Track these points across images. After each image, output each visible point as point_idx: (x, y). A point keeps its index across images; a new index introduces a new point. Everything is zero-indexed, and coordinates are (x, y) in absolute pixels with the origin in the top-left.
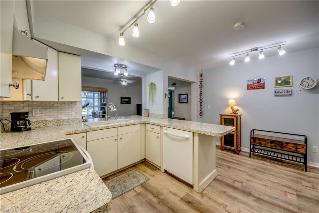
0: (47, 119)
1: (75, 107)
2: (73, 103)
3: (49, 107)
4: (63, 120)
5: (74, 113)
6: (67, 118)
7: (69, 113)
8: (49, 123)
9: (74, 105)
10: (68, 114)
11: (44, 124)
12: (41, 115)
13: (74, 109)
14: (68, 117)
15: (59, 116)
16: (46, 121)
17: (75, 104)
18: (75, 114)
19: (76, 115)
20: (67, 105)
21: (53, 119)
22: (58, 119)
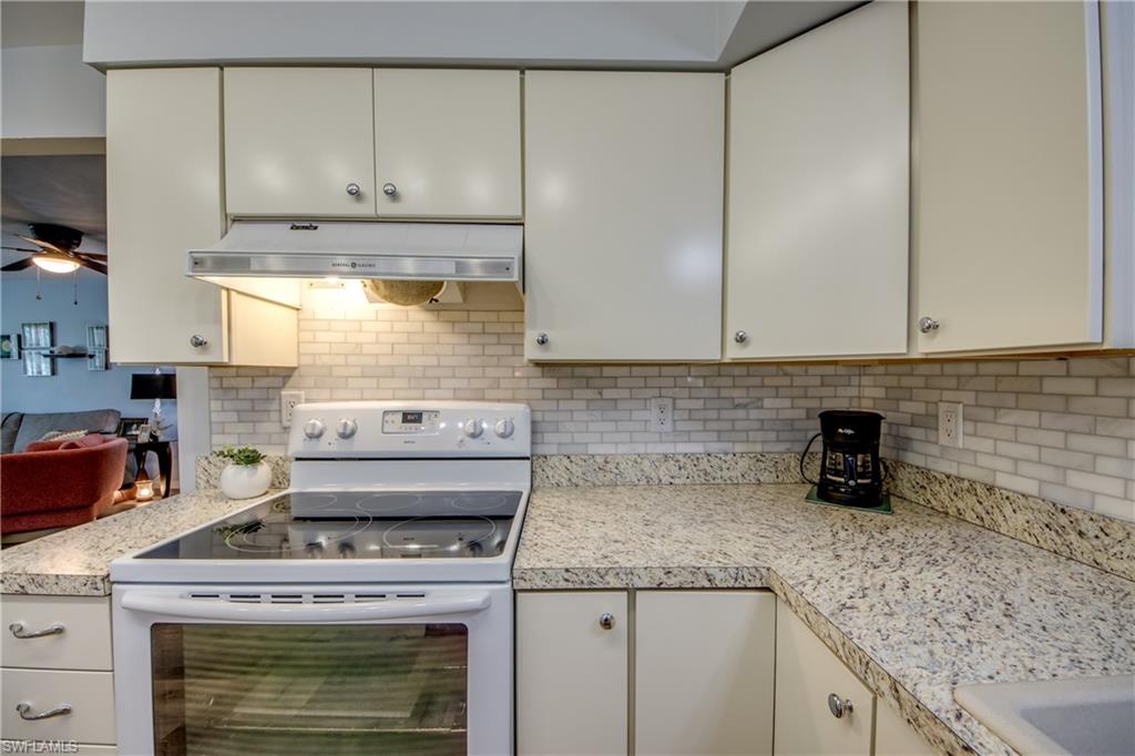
0: (1002, 480)
3: (1010, 400)
8: (1008, 510)
11: (979, 508)
12: (975, 444)
15: (1075, 479)
16: (990, 489)
21: (1030, 487)
22: (1061, 496)
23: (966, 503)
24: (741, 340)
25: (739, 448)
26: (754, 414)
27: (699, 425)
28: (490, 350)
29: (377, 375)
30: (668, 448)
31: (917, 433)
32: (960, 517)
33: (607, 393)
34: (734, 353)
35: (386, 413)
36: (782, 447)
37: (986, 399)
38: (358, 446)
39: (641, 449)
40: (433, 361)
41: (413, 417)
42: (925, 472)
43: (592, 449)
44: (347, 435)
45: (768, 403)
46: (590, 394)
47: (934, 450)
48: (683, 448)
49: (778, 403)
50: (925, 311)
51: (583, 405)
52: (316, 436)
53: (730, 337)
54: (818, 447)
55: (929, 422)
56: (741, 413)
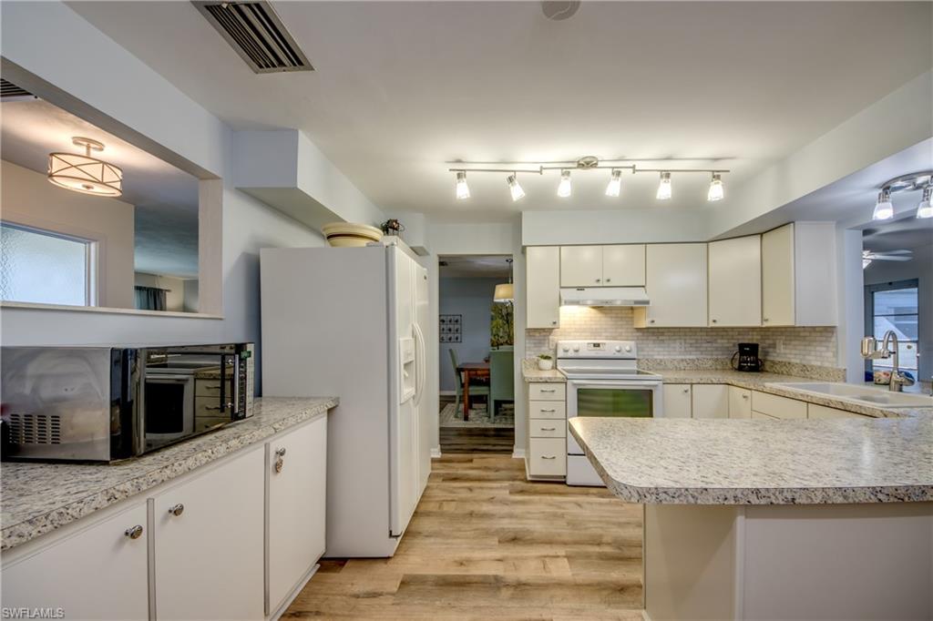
0: (793, 361)
1: (833, 339)
2: (829, 330)
3: (793, 338)
4: (812, 367)
5: (830, 354)
6: (819, 364)
7: (823, 354)
8: (793, 369)
9: (830, 334)
10: (821, 356)
11: (787, 369)
12: (788, 351)
13: (831, 345)
14: (822, 362)
15: (807, 357)
16: (789, 363)
17: (833, 332)
18: (834, 356)
19: (834, 359)
20: (819, 334)
21: (798, 361)
22: (804, 362)
23: (784, 369)
24: (714, 321)
25: (709, 357)
26: (714, 345)
27: (694, 349)
28: (620, 323)
29: (581, 332)
30: (683, 357)
31: (771, 350)
32: (782, 373)
33: (661, 338)
34: (712, 325)
35: (588, 344)
36: (725, 357)
37: (788, 338)
38: (581, 354)
39: (673, 357)
40: (598, 327)
41: (596, 345)
42: (773, 362)
43: (656, 357)
44: (577, 351)
45: (719, 341)
46: (654, 338)
47: (775, 355)
48: (688, 357)
49: (722, 341)
50: (766, 316)
51: (652, 342)
52: (566, 351)
53: (711, 320)
54: (737, 356)
55: (774, 346)
56: (709, 345)
